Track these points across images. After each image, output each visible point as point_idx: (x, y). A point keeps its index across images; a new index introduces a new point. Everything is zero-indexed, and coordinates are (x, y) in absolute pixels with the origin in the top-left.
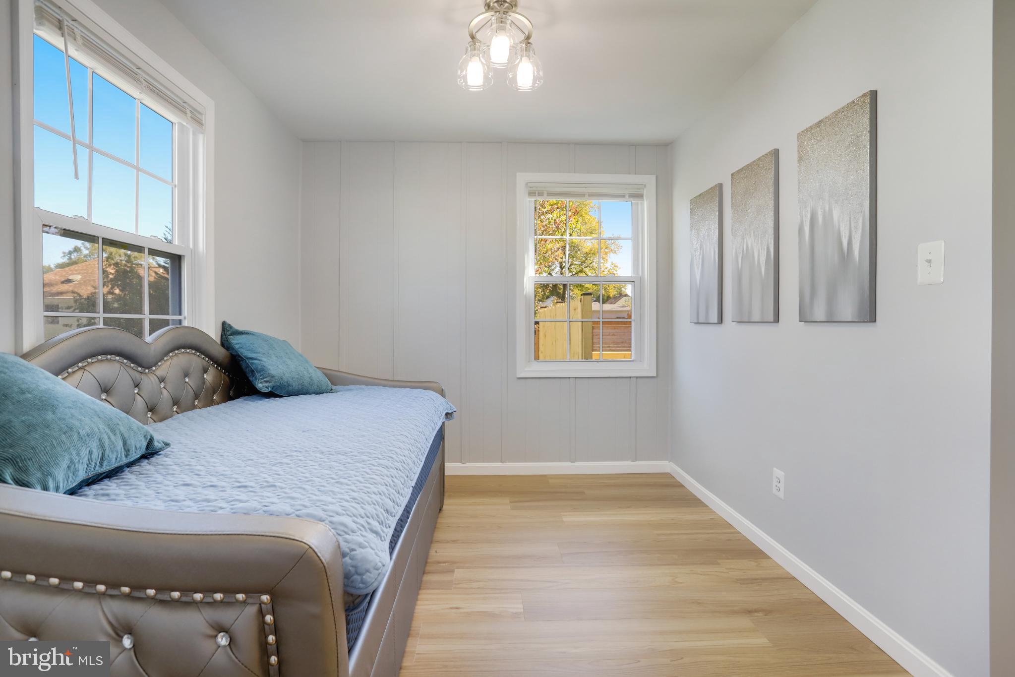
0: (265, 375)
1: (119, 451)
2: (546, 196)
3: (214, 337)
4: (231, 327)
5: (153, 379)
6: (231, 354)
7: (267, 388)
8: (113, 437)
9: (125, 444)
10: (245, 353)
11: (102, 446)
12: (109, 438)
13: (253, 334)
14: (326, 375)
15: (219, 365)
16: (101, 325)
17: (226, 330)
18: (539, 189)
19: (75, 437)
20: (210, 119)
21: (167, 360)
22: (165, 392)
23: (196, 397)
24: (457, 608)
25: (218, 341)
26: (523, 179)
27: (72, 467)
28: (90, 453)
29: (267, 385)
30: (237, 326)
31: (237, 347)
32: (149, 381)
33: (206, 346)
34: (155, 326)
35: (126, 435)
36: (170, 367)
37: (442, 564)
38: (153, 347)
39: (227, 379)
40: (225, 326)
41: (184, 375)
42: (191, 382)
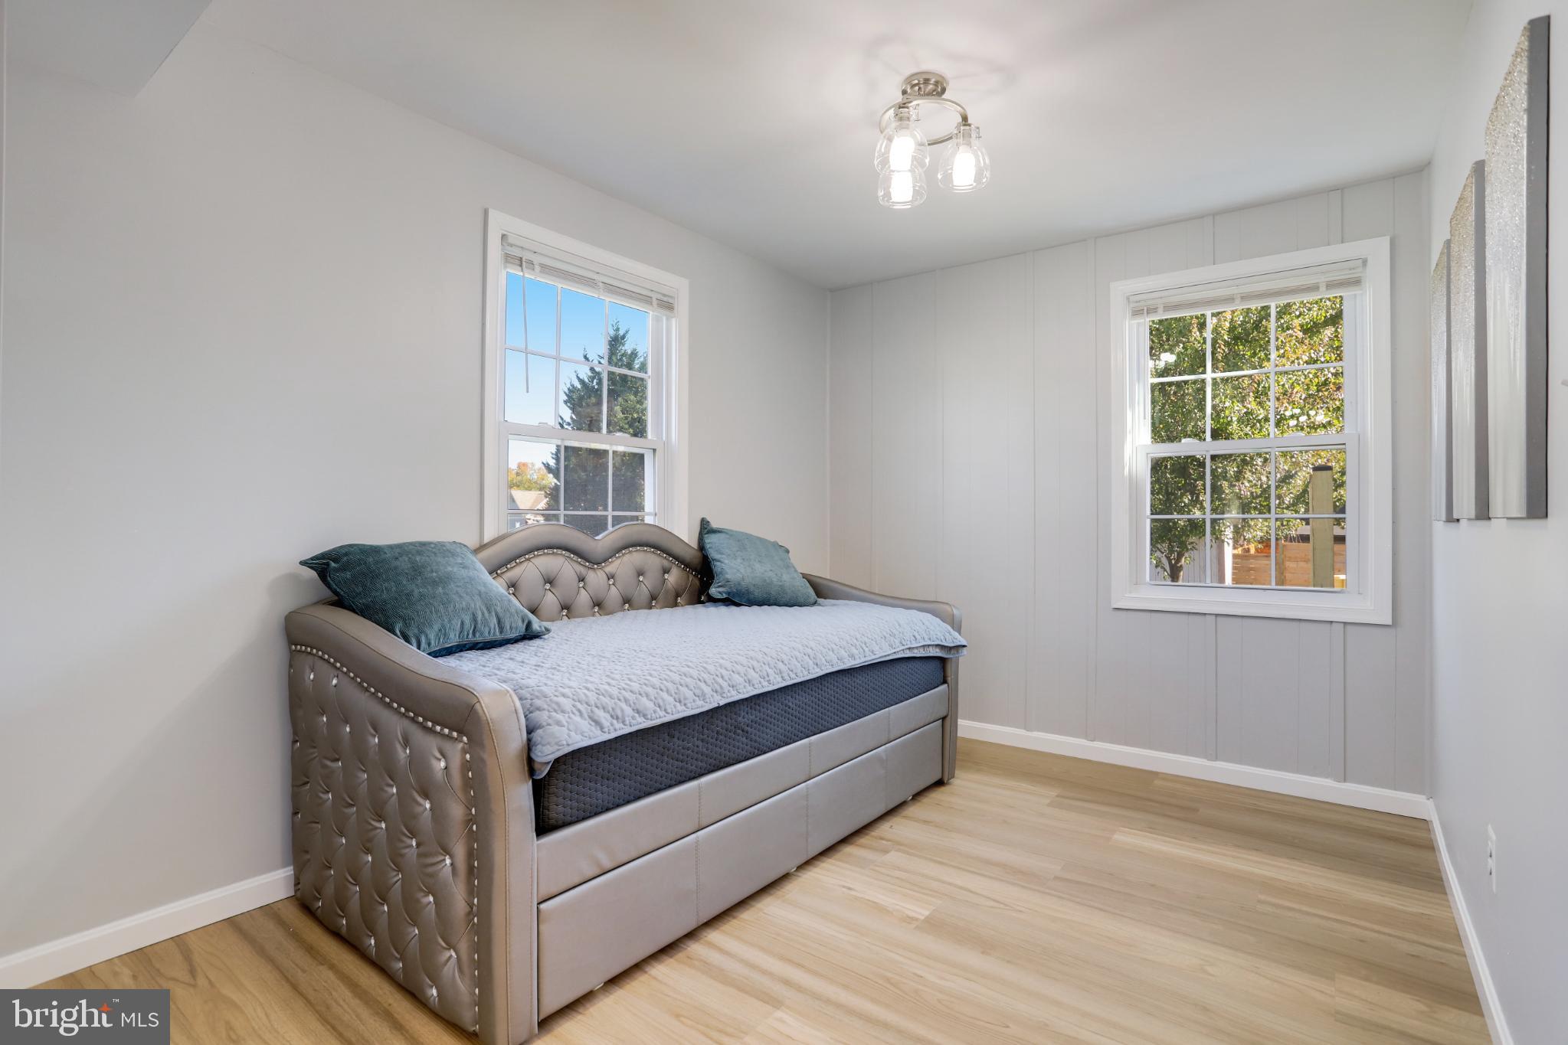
0: (721, 579)
1: (492, 627)
2: (1162, 312)
3: (685, 539)
4: (709, 524)
5: (602, 575)
6: (703, 554)
7: (720, 593)
8: (486, 614)
9: (499, 622)
10: (713, 554)
11: (474, 619)
12: (483, 614)
13: (727, 533)
14: (812, 584)
15: (687, 565)
16: (562, 523)
17: (705, 529)
18: (1150, 303)
19: (451, 609)
20: (683, 306)
21: (619, 557)
22: (614, 589)
23: (653, 597)
24: (850, 889)
25: (692, 544)
26: (1121, 289)
27: (443, 632)
28: (462, 623)
29: (721, 589)
30: (714, 525)
31: (708, 546)
32: (597, 577)
33: (669, 546)
34: (617, 520)
35: (501, 615)
36: (624, 565)
37: (884, 842)
38: (601, 543)
39: (697, 582)
40: (704, 523)
41: (640, 573)
42: (648, 583)
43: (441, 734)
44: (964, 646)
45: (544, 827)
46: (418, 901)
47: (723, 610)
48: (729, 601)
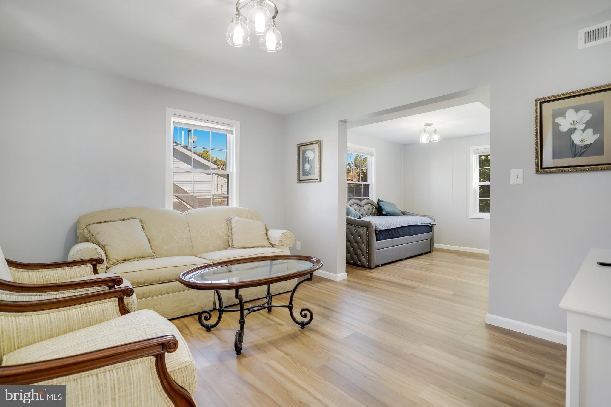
0: (384, 211)
3: (375, 202)
4: (379, 199)
5: (363, 209)
6: (379, 206)
10: (381, 206)
13: (384, 202)
14: (402, 212)
15: (376, 208)
16: (355, 199)
17: (379, 200)
20: (375, 154)
22: (365, 212)
23: (371, 214)
25: (377, 203)
26: (472, 148)
29: (385, 213)
30: (381, 200)
31: (380, 204)
32: (362, 210)
33: (373, 204)
34: (364, 199)
36: (366, 207)
38: (363, 203)
40: (378, 200)
41: (369, 209)
42: (370, 211)
43: (363, 228)
44: (435, 224)
45: (377, 240)
46: (357, 251)
47: (385, 217)
48: (386, 215)
